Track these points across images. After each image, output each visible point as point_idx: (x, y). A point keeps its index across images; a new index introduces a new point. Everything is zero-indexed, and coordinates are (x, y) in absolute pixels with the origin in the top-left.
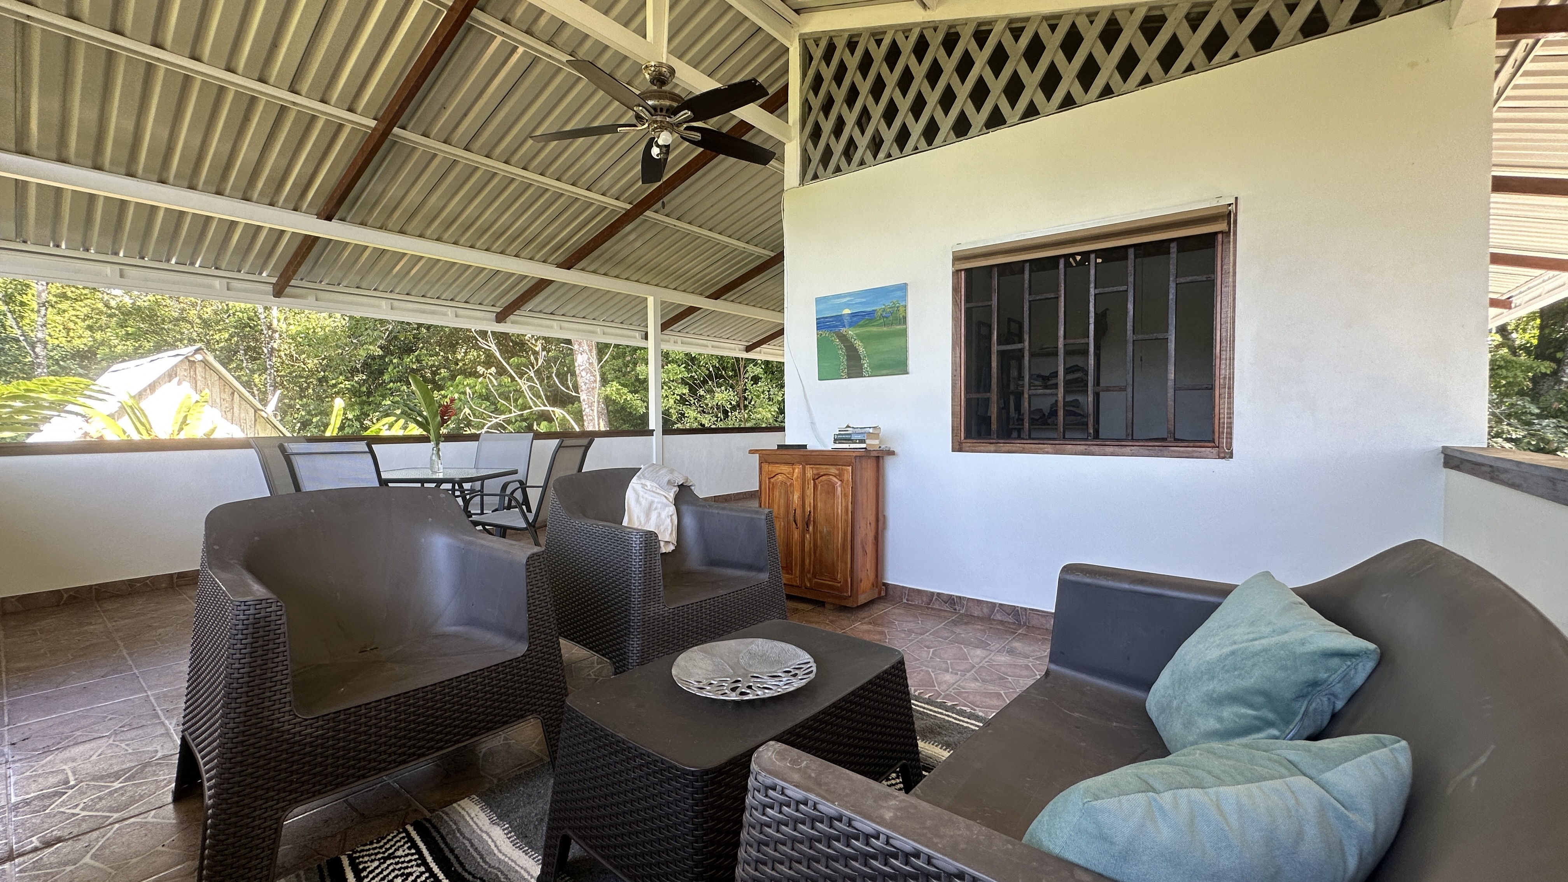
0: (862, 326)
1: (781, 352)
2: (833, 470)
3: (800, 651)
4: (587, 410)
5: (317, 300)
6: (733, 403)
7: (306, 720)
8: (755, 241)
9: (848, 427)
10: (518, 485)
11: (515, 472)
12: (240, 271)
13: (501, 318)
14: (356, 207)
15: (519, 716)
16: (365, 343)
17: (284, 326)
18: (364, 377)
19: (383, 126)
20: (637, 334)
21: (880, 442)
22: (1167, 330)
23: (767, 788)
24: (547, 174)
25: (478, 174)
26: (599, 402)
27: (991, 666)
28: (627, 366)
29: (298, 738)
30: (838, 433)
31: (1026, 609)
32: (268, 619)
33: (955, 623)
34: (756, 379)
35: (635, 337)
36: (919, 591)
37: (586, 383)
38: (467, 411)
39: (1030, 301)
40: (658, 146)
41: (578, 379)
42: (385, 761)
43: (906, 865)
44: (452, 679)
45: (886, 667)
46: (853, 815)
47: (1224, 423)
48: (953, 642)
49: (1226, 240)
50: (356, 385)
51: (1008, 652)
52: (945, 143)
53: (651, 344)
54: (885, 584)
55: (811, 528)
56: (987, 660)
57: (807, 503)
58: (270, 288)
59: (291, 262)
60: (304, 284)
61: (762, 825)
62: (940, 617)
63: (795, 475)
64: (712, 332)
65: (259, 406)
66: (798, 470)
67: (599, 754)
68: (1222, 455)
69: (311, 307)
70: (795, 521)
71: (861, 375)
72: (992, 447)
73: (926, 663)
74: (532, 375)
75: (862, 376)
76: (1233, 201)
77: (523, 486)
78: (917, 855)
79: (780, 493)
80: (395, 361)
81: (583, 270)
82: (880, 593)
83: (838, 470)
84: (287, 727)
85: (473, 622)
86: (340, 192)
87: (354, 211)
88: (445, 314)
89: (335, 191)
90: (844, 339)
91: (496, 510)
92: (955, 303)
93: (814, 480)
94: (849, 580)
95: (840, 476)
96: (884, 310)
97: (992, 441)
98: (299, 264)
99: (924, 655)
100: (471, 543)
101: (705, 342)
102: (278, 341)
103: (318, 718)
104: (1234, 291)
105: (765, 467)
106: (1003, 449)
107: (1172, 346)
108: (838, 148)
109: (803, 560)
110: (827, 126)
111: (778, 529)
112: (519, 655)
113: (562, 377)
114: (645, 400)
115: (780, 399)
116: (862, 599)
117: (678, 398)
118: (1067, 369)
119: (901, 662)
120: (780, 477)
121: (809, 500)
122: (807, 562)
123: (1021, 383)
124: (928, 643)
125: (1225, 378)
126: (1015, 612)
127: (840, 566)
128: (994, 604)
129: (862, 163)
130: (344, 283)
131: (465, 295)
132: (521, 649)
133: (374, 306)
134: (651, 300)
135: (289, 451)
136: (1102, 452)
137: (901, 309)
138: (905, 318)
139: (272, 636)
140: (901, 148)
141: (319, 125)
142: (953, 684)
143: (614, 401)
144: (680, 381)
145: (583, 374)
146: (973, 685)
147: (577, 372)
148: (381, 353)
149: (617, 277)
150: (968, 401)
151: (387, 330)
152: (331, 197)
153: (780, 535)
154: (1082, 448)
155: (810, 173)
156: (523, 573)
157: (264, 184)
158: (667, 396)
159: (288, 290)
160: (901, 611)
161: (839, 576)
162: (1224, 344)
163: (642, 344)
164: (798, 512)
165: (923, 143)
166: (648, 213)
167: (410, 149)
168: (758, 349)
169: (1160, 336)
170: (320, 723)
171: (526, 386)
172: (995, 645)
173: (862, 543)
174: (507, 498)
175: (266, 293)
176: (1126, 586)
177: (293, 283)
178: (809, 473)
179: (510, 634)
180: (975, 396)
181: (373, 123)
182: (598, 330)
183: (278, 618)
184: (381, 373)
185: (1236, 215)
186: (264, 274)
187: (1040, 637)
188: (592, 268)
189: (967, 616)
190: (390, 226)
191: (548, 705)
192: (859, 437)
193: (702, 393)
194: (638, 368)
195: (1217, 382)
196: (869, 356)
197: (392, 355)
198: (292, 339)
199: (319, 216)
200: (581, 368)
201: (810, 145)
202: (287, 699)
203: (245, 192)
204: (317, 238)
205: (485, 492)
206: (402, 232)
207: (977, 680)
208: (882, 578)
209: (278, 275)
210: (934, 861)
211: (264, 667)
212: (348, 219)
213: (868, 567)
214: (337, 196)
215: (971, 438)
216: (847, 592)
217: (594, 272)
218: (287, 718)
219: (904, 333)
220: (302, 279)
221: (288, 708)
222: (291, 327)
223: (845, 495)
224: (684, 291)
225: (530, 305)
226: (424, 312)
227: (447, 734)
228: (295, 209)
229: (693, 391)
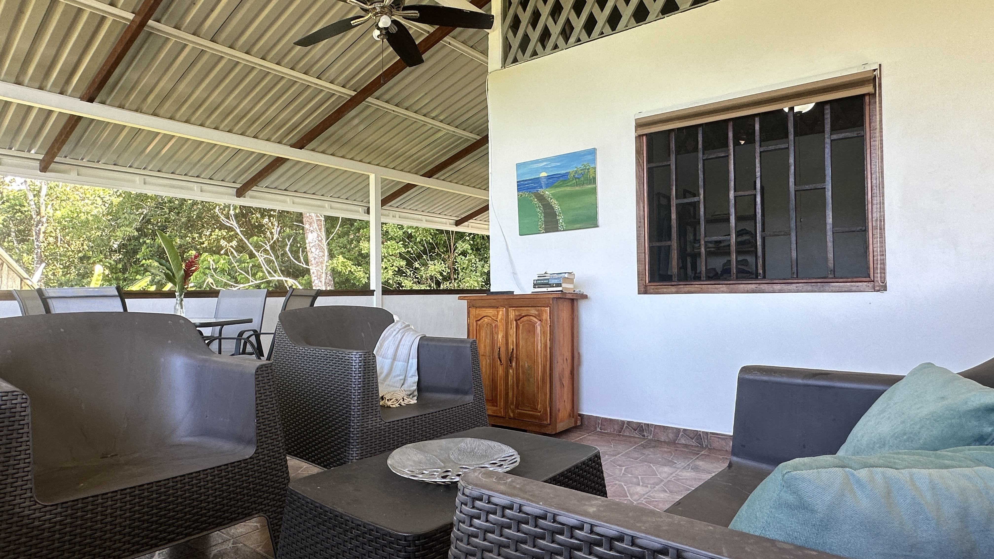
0: (557, 187)
1: (487, 226)
2: (533, 311)
3: (504, 447)
4: (316, 282)
5: (78, 175)
6: (445, 274)
7: (46, 506)
8: (464, 126)
9: (546, 273)
10: (252, 333)
11: (250, 321)
12: (11, 149)
13: (240, 193)
14: (116, 91)
15: (245, 515)
16: (123, 226)
17: (51, 212)
18: (121, 256)
19: (139, 19)
20: (360, 209)
21: (574, 286)
22: (824, 181)
23: (474, 499)
24: (283, 64)
25: (223, 62)
26: (326, 274)
27: (678, 480)
28: (351, 242)
29: (37, 523)
30: (537, 278)
31: (707, 433)
32: (13, 410)
33: (644, 447)
34: (464, 253)
35: (359, 212)
36: (611, 420)
37: (315, 258)
38: (210, 280)
39: (704, 160)
40: (379, 28)
41: (309, 254)
42: (119, 549)
43: (611, 550)
44: (184, 476)
45: (584, 459)
46: (556, 511)
47: (877, 260)
48: (643, 461)
49: (872, 101)
50: (113, 263)
51: (692, 469)
52: (627, 27)
53: (372, 218)
54: (580, 415)
55: (514, 364)
56: (674, 475)
57: (510, 341)
58: (37, 164)
59: (56, 140)
60: (68, 160)
61: (469, 536)
62: (630, 442)
63: (500, 317)
64: (425, 208)
65: (26, 276)
66: (502, 312)
67: (318, 530)
68: (877, 288)
69: (72, 181)
70: (499, 358)
71: (556, 230)
72: (674, 289)
73: (618, 478)
74: (268, 248)
75: (558, 231)
76: (878, 67)
77: (257, 335)
78: (620, 539)
79: (486, 333)
80: (148, 241)
81: (313, 150)
82: (576, 422)
83: (538, 311)
84: (27, 512)
85: (206, 432)
86: (101, 77)
87: (112, 95)
88: (192, 189)
89: (96, 77)
90: (541, 198)
91: (233, 355)
92: (639, 164)
93: (516, 320)
94: (549, 410)
95: (539, 317)
96: (576, 172)
97: (673, 283)
98: (63, 142)
99: (617, 472)
100: (206, 361)
101: (420, 217)
102: (46, 225)
103: (57, 505)
104: (882, 144)
105: (473, 311)
106: (683, 290)
107: (829, 194)
108: (535, 36)
109: (507, 394)
110: (525, 17)
111: (484, 365)
112: (247, 457)
113: (295, 253)
114: (367, 272)
115: (486, 271)
116: (561, 427)
117: (397, 269)
118: (738, 232)
119: (597, 457)
120: (486, 319)
121: (512, 339)
122: (510, 394)
123: (697, 245)
124: (620, 463)
125: (877, 220)
126: (697, 436)
127: (540, 397)
128: (678, 430)
129: (556, 47)
130: (103, 161)
131: (209, 172)
132: (249, 452)
133: (129, 181)
134: (372, 177)
135: (47, 295)
136: (771, 289)
137: (592, 171)
138: (594, 178)
139: (16, 426)
140: (589, 34)
141: (85, 17)
142: (644, 495)
143: (340, 272)
144: (398, 255)
145: (313, 250)
146: (662, 495)
147: (308, 248)
148: (136, 234)
149: (343, 157)
150: (651, 248)
151: (142, 213)
152: (94, 81)
153: (486, 371)
154: (753, 286)
155: (511, 58)
156: (253, 382)
157: (35, 70)
158: (386, 268)
159: (53, 166)
160: (596, 438)
161: (539, 406)
162: (874, 191)
163: (365, 217)
164: (503, 350)
165: (608, 29)
166: (369, 99)
167: (163, 39)
168: (466, 223)
169: (819, 186)
170: (59, 510)
171: (262, 258)
172: (681, 463)
173: (559, 376)
174: (243, 341)
175: (34, 168)
176: (800, 381)
177: (57, 159)
178: (512, 314)
179: (240, 439)
180: (658, 244)
181: (131, 16)
182: (326, 204)
183: (23, 409)
184: (135, 252)
185: (880, 79)
186: (33, 152)
187: (721, 457)
188: (321, 148)
189: (655, 441)
190: (144, 109)
191: (274, 505)
192: (556, 281)
193: (417, 266)
194: (361, 244)
195: (870, 224)
196: (563, 212)
197: (146, 236)
198: (58, 223)
199: (82, 99)
200: (311, 245)
201: (510, 34)
202: (29, 486)
203: (17, 77)
204: (80, 118)
205: (222, 336)
206: (155, 114)
207: (665, 491)
208: (578, 409)
209: (45, 153)
210: (638, 541)
211: (8, 455)
212: (108, 102)
213: (565, 397)
214: (98, 81)
215: (654, 281)
216: (546, 420)
217: (323, 152)
218: (27, 503)
219: (594, 191)
220: (66, 157)
221: (29, 494)
222: (58, 212)
223: (544, 333)
224: (402, 170)
225: (267, 181)
226: (173, 187)
227: (178, 527)
228: (61, 93)
229: (409, 264)
